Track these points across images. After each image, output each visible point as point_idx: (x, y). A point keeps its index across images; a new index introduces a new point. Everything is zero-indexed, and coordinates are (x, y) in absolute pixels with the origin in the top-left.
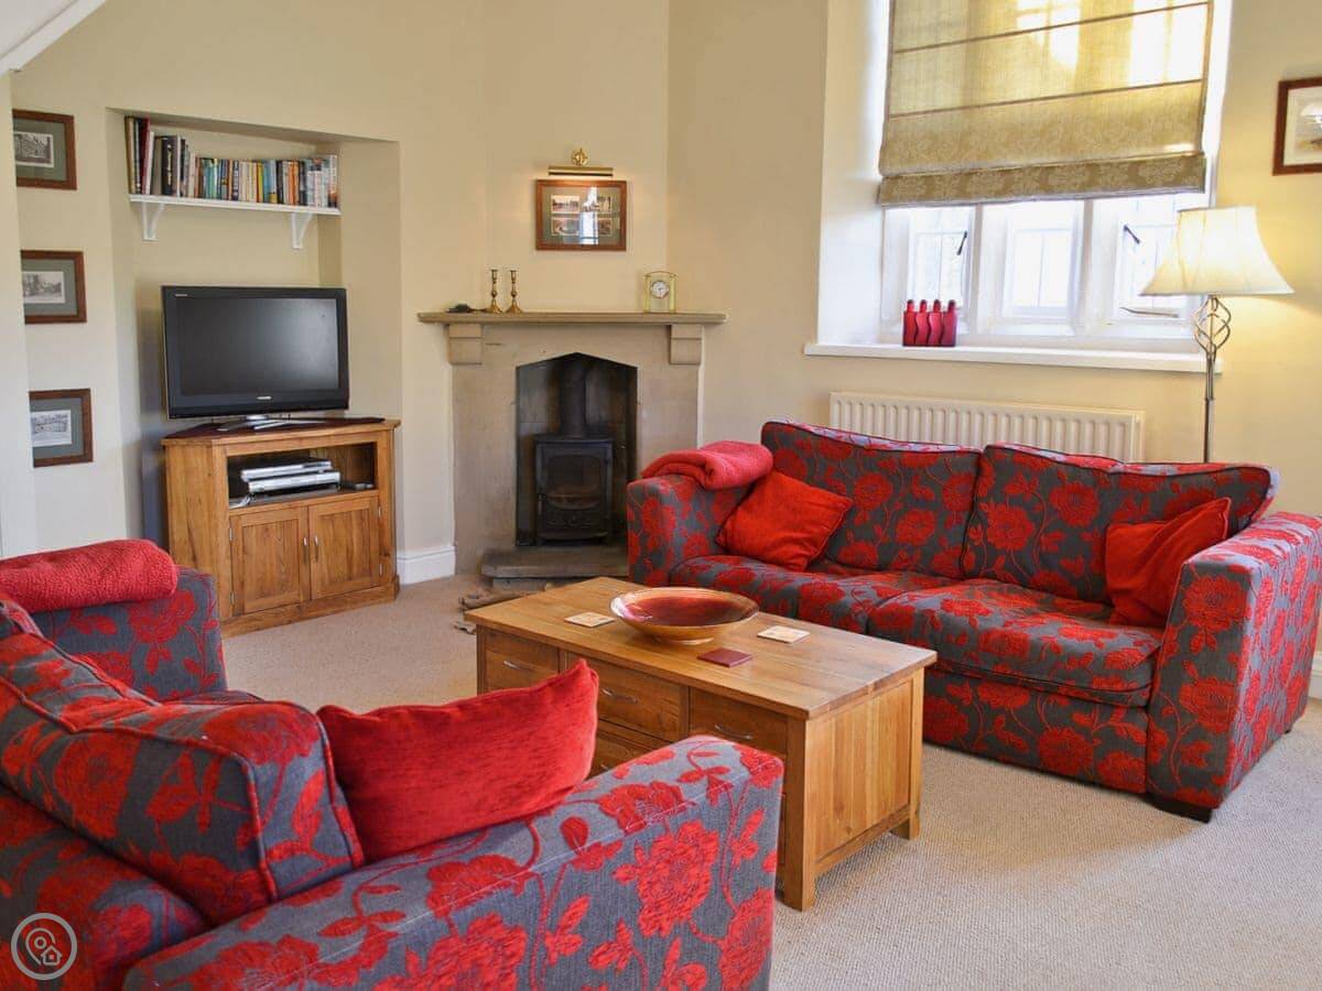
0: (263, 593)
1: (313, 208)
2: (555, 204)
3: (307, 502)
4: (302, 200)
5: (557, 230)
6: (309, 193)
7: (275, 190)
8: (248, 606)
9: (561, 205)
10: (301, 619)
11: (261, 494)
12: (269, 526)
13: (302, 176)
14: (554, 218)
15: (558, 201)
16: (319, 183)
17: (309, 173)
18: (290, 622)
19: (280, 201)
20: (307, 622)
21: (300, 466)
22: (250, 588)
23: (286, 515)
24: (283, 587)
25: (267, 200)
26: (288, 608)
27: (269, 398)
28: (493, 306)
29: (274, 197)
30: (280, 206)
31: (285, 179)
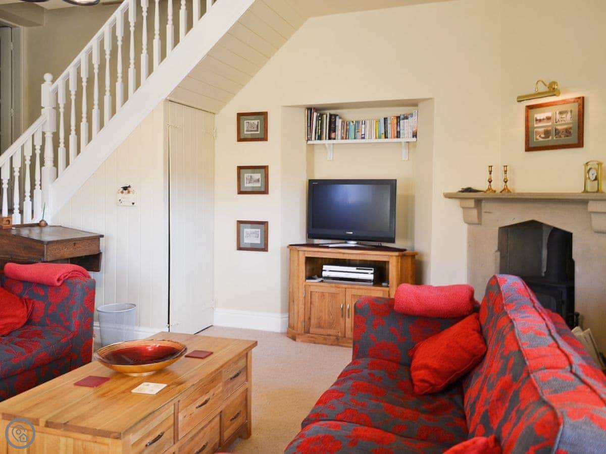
0: (319, 326)
1: (404, 139)
2: (536, 120)
3: (346, 286)
4: (398, 135)
5: (538, 137)
6: (401, 132)
7: (383, 132)
8: (312, 330)
9: (540, 120)
10: (338, 345)
11: (328, 278)
12: (325, 294)
13: (398, 123)
14: (535, 130)
15: (538, 118)
16: (407, 127)
17: (401, 121)
18: (332, 345)
19: (386, 137)
20: (340, 348)
21: (355, 268)
22: (313, 321)
23: (333, 290)
24: (331, 326)
25: (380, 137)
26: (331, 337)
27: (351, 233)
28: (489, 189)
29: (383, 136)
30: (386, 139)
31: (389, 126)
